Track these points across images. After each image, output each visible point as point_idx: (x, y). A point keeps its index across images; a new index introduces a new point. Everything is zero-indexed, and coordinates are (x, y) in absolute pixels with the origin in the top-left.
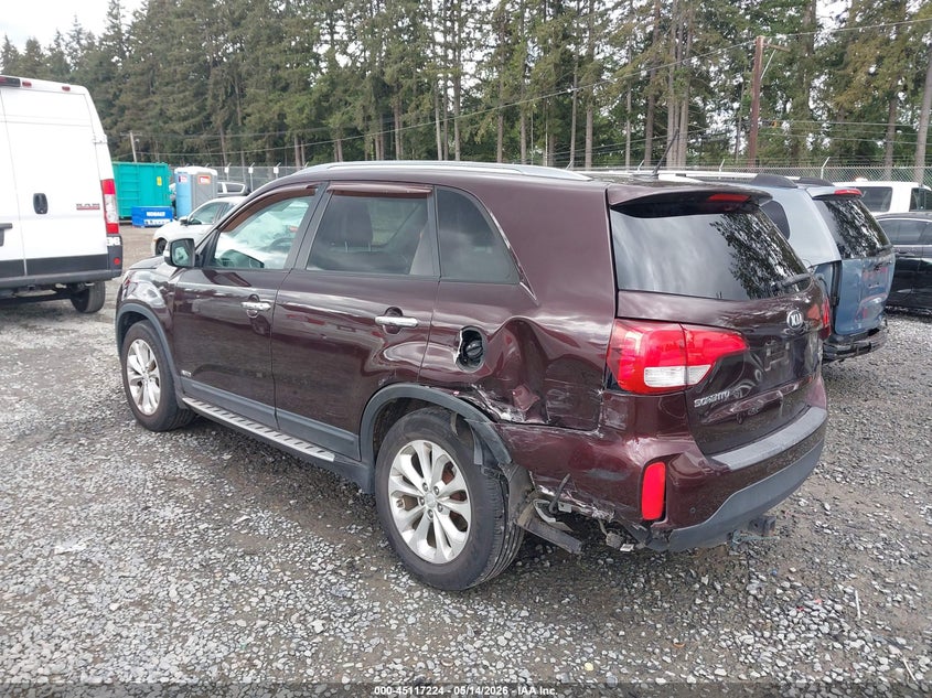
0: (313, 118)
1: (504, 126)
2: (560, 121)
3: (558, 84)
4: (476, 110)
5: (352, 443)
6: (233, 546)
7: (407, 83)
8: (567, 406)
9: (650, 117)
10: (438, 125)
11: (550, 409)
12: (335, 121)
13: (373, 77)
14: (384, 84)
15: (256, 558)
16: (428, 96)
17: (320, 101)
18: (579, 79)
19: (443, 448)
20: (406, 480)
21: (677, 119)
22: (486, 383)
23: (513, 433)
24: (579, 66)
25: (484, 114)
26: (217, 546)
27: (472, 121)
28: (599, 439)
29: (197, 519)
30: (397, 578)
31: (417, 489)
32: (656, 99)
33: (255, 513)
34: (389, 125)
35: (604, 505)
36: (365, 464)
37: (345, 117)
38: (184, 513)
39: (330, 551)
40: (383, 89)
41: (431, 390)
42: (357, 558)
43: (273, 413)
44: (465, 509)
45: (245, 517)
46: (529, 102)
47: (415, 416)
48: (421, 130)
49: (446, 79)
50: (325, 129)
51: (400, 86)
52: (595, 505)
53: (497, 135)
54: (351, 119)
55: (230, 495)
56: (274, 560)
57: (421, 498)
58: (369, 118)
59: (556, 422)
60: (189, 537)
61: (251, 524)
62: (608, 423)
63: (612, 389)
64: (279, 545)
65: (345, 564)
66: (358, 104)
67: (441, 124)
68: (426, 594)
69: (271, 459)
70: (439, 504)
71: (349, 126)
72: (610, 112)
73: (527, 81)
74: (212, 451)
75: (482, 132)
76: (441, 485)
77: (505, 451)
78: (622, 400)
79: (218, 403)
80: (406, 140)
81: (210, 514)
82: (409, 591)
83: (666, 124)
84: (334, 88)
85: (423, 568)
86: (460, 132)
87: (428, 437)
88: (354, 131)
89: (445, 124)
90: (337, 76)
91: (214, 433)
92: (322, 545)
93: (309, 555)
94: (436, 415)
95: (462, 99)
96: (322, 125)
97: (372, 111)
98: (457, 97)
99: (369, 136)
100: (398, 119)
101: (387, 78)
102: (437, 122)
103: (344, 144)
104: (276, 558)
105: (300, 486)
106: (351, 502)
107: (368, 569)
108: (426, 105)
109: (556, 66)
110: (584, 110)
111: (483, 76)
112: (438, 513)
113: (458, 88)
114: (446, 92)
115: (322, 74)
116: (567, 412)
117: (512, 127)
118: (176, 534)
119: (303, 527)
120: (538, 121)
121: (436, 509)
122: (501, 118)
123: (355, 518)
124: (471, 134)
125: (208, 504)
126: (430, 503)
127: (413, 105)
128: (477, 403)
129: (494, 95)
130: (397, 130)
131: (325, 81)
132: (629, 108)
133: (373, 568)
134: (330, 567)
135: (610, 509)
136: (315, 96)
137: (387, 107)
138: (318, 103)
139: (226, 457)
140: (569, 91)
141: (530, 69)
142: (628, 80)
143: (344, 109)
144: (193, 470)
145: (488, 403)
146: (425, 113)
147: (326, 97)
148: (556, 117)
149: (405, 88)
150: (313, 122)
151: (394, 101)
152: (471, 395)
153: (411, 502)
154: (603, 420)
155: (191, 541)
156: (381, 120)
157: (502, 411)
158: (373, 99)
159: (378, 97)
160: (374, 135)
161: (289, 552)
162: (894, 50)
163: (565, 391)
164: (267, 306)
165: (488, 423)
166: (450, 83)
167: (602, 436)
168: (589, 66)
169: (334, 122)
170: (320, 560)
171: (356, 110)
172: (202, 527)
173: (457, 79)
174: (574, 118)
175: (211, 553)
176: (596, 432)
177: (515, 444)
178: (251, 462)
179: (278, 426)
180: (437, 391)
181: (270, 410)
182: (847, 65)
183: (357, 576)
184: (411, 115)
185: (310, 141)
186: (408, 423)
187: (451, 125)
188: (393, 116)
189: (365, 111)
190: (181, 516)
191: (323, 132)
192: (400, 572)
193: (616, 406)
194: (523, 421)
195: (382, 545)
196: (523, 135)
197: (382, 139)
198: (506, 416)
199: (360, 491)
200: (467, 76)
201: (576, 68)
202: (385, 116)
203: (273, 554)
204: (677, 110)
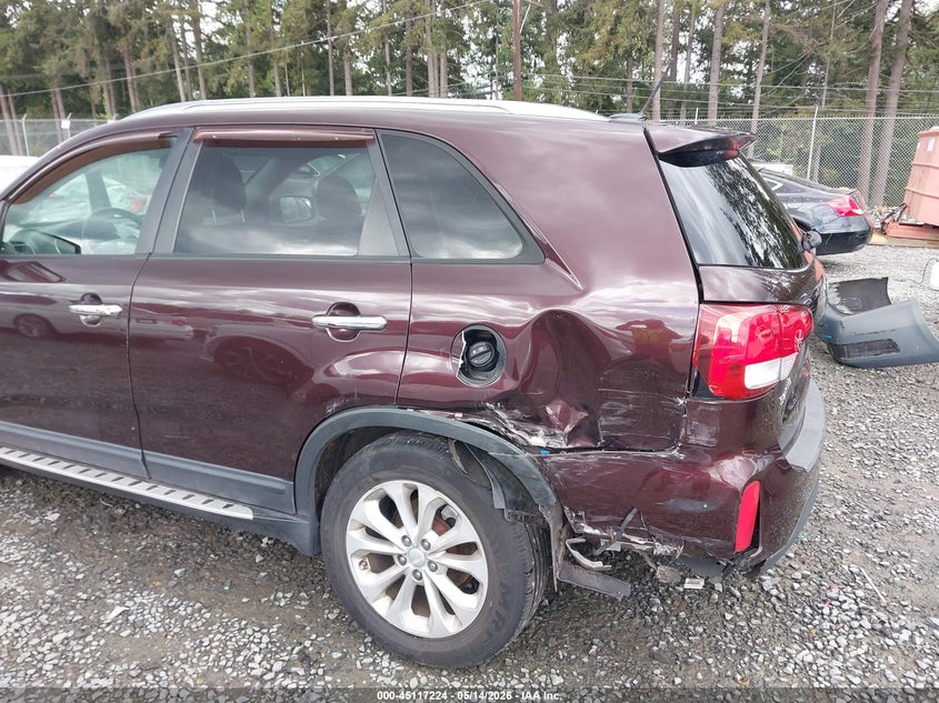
0: (20, 62)
1: (254, 76)
2: (317, 72)
3: (310, 33)
4: (222, 58)
5: (281, 492)
6: (117, 660)
7: (137, 24)
8: (628, 421)
9: (408, 70)
10: (178, 73)
11: (603, 428)
12: (50, 66)
13: (93, 16)
14: (108, 25)
15: (162, 674)
16: (162, 42)
17: (27, 42)
18: (333, 27)
19: (437, 489)
20: (373, 534)
21: (436, 72)
22: (507, 401)
23: (559, 466)
24: (332, 13)
25: (230, 62)
26: (94, 665)
27: (219, 70)
28: (679, 462)
29: (44, 627)
30: (374, 663)
31: (391, 544)
32: (415, 50)
33: (131, 599)
34: (119, 72)
35: (671, 540)
36: (304, 518)
37: (63, 62)
38: (19, 619)
39: (266, 639)
40: (108, 31)
41: (417, 414)
42: (307, 643)
43: (140, 457)
44: (477, 566)
45: (119, 610)
46: (281, 50)
47: (385, 449)
48: (159, 78)
49: (182, 21)
50: (38, 76)
51: (128, 28)
52: (658, 540)
53: (248, 85)
54: (71, 64)
55: (80, 576)
56: (190, 671)
57: (400, 556)
58: (92, 64)
59: (611, 444)
60: (42, 660)
61: (131, 618)
62: (692, 440)
63: (700, 396)
64: (188, 644)
65: (295, 656)
66: (80, 45)
67: (183, 72)
68: (424, 680)
69: (120, 511)
70: (430, 562)
71: (69, 72)
72: (368, 64)
73: (277, 28)
74: (27, 511)
75: (231, 81)
76: (431, 536)
77: (549, 489)
78: (713, 409)
79: (38, 448)
80: (142, 89)
81: (62, 613)
82: (399, 679)
83: (427, 78)
84: (44, 27)
85: (414, 646)
86: (206, 81)
87: (413, 475)
88: (76, 79)
89: (187, 72)
90: (46, 12)
91: (19, 482)
92: (249, 632)
93: (237, 651)
94: (420, 445)
95: (203, 45)
96: (34, 71)
97: (96, 56)
98: (198, 42)
99: (96, 84)
100: (129, 65)
101: (111, 18)
102: (178, 70)
103: (64, 94)
104: (192, 666)
105: (179, 546)
106: (258, 558)
107: (329, 657)
108: (162, 51)
109: (308, 12)
110: (341, 60)
111: (224, 20)
112: (432, 574)
113: (197, 32)
114: (183, 37)
115: (24, 8)
116: (629, 428)
117: (264, 77)
118: (19, 660)
119: (209, 608)
120: (293, 71)
121: (426, 568)
122: (251, 67)
123: (274, 583)
124: (219, 83)
125: (53, 598)
126: (417, 561)
127: (146, 50)
128: (493, 426)
129: (241, 42)
130: (129, 78)
131: (31, 17)
132: (388, 59)
133: (336, 655)
134: (278, 666)
135: (678, 543)
136: (20, 35)
137: (115, 51)
138: (24, 44)
139: (53, 517)
140: (322, 39)
141: (278, 15)
142: (386, 29)
143: (60, 53)
144: (9, 545)
145: (510, 427)
146: (162, 59)
147: (35, 37)
148: (311, 67)
149: (134, 30)
150: (19, 67)
151: (122, 45)
152: (482, 417)
153: (382, 562)
154: (686, 437)
155: (48, 667)
156: (108, 66)
157: (532, 433)
158: (96, 42)
159: (102, 39)
160: (101, 84)
161: (208, 653)
162: (628, 11)
163: (627, 402)
164: (116, 309)
165: (523, 456)
166: (187, 26)
167: (682, 457)
168: (344, 13)
169: (50, 68)
170: (258, 658)
171: (77, 54)
172: (57, 639)
173: (195, 22)
174: (331, 69)
175: (88, 681)
176: (675, 453)
177: (564, 479)
178: (92, 519)
179: (148, 473)
180: (427, 413)
181: (134, 453)
182: (589, 23)
183: (321, 672)
184: (145, 62)
185: (19, 90)
186: (376, 460)
187: (194, 73)
188: (123, 62)
189: (88, 56)
190: (17, 625)
191: (35, 79)
192: (373, 653)
193: (705, 417)
194: (564, 446)
195: (331, 617)
196: (278, 85)
197: (111, 87)
198: (538, 440)
199: (265, 540)
200: (208, 19)
201: (328, 15)
202: (113, 62)
203: (184, 661)
204: (436, 62)
